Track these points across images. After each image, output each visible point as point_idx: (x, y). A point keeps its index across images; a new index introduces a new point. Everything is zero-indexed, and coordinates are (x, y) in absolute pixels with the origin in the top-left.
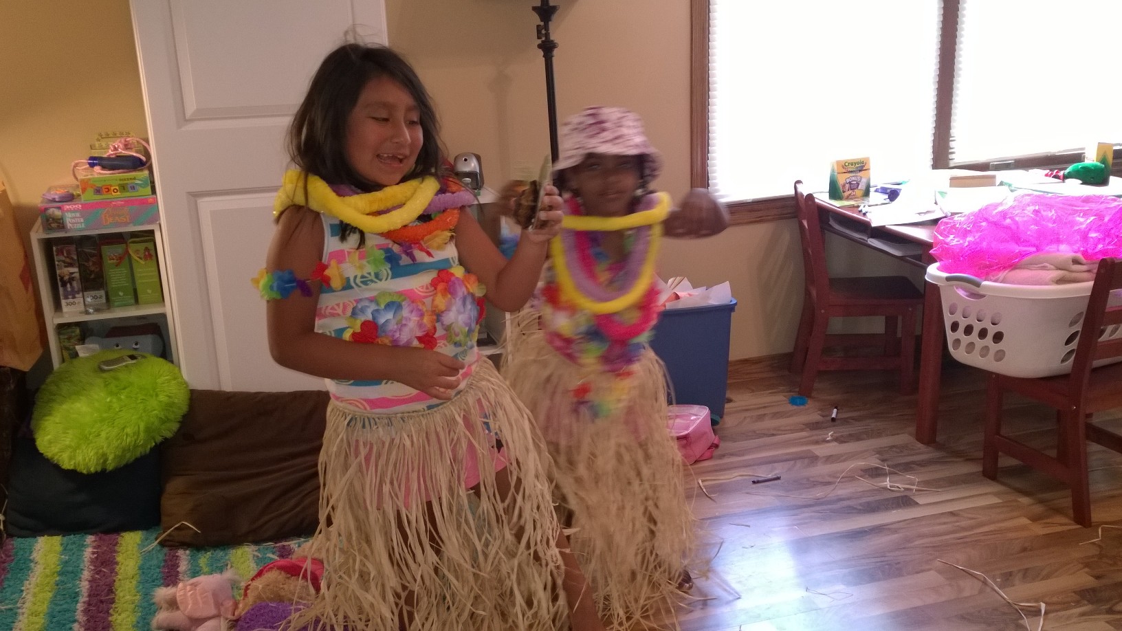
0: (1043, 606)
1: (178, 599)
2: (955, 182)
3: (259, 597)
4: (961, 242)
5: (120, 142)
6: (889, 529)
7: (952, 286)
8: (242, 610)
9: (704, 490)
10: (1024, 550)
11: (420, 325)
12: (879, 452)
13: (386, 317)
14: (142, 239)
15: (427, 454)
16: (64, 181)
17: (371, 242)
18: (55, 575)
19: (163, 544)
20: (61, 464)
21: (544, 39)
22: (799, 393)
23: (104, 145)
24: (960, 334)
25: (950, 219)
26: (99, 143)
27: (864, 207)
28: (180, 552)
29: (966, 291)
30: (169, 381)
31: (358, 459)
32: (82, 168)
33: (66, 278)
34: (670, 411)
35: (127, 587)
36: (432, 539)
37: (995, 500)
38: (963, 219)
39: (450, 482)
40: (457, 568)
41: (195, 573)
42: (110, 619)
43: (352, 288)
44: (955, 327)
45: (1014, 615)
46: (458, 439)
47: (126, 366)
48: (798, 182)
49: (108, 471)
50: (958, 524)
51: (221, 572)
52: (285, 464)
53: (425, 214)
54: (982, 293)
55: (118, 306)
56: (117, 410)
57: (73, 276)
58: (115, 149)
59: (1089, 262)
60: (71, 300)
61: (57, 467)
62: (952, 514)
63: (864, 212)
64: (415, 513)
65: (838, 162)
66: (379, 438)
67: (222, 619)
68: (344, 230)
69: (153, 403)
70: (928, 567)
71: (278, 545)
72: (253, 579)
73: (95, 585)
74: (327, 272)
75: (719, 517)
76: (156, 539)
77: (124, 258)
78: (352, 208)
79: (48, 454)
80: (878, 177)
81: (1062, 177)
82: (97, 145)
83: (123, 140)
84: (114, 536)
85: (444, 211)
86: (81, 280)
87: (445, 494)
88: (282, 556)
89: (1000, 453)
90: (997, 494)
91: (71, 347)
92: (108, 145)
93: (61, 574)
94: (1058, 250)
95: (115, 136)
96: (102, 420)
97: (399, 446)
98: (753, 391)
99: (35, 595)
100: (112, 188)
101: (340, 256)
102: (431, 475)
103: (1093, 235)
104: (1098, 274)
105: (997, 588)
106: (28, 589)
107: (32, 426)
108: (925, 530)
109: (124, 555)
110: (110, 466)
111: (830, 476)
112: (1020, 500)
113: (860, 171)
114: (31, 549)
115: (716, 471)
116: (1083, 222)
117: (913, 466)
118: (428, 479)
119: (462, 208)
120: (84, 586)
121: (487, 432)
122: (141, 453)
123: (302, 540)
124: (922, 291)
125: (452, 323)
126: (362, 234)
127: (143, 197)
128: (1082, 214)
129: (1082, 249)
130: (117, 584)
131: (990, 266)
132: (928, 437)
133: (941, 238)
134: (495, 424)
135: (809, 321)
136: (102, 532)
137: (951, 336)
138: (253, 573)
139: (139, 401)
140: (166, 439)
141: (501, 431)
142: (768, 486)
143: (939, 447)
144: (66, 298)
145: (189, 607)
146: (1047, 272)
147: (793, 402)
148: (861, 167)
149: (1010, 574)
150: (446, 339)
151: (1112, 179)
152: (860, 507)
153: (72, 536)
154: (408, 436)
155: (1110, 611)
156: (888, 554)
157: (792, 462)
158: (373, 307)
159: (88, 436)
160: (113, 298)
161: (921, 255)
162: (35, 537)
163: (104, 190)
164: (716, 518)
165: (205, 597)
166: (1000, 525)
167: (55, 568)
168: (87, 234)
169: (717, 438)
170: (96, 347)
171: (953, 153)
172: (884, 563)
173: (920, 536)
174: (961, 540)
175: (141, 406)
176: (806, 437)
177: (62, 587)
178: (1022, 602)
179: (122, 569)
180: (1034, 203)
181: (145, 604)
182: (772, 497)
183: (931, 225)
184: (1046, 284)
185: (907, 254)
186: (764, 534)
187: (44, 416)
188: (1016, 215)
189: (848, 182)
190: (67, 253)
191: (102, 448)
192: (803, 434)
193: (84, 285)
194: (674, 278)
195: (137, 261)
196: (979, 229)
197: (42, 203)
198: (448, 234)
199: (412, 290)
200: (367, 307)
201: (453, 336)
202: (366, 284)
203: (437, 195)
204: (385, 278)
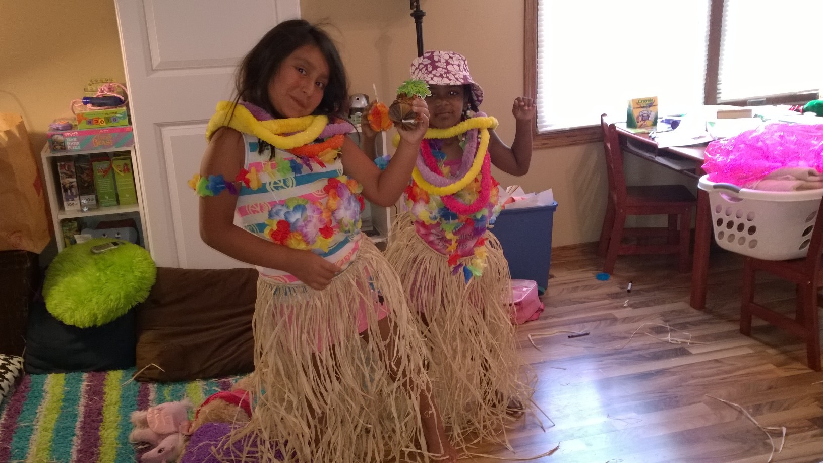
0: (784, 430)
1: (148, 419)
2: (721, 115)
3: (206, 419)
4: (725, 159)
6: (670, 372)
7: (718, 192)
8: (194, 428)
9: (533, 343)
10: (770, 388)
11: (321, 220)
12: (662, 315)
13: (295, 217)
14: (123, 157)
15: (332, 310)
16: (66, 115)
17: (280, 155)
18: (60, 402)
19: (137, 380)
20: (64, 321)
21: (415, 9)
22: (604, 271)
23: (94, 88)
24: (724, 227)
25: (716, 142)
26: (90, 87)
27: (653, 133)
28: (150, 386)
29: (728, 196)
30: (142, 261)
31: (283, 318)
32: (78, 105)
33: (67, 186)
35: (112, 410)
37: (749, 351)
38: (726, 142)
41: (161, 401)
42: (99, 433)
44: (720, 222)
45: (762, 436)
46: (353, 298)
47: (111, 250)
48: (604, 115)
49: (98, 327)
50: (720, 368)
51: (179, 401)
53: (320, 138)
54: (740, 197)
55: (105, 207)
56: (104, 282)
57: (72, 184)
58: (102, 91)
59: (821, 174)
60: (71, 202)
61: (61, 323)
62: (717, 361)
63: (652, 137)
64: (325, 355)
65: (633, 100)
66: (298, 302)
67: (180, 434)
68: (261, 147)
69: (130, 277)
70: (698, 400)
71: (220, 381)
72: (202, 406)
73: (88, 409)
74: (248, 176)
75: (544, 362)
76: (133, 376)
77: (109, 171)
78: (267, 129)
79: (54, 314)
80: (664, 111)
81: (801, 111)
82: (89, 89)
83: (107, 85)
84: (102, 374)
85: (333, 136)
86: (78, 187)
88: (223, 389)
89: (753, 316)
90: (750, 347)
91: (71, 236)
92: (97, 89)
93: (63, 401)
94: (798, 165)
95: (102, 82)
96: (93, 290)
97: (312, 306)
98: (569, 270)
99: (45, 416)
100: (100, 120)
101: (257, 166)
105: (750, 416)
106: (40, 412)
107: (43, 294)
108: (696, 373)
109: (110, 387)
110: (100, 323)
111: (626, 332)
112: (768, 351)
113: (650, 107)
114: (43, 383)
115: (541, 328)
116: (817, 144)
117: (688, 325)
119: (345, 134)
120: (81, 410)
121: (372, 291)
122: (121, 313)
123: (238, 377)
124: (696, 198)
126: (273, 149)
127: (122, 127)
128: (816, 139)
129: (816, 164)
130: (104, 408)
131: (746, 177)
132: (699, 304)
133: (710, 157)
134: (378, 284)
135: (611, 218)
136: (94, 371)
137: (717, 229)
138: (203, 401)
139: (120, 276)
140: (139, 303)
141: (382, 289)
142: (580, 340)
143: (709, 312)
144: (67, 200)
145: (156, 426)
146: (789, 181)
147: (599, 278)
148: (651, 103)
149: (760, 406)
150: (339, 229)
152: (647, 356)
153: (72, 373)
156: (668, 391)
157: (599, 322)
158: (284, 210)
159: (83, 301)
160: (101, 201)
161: (695, 169)
162: (46, 374)
163: (94, 122)
164: (542, 363)
165: (167, 418)
166: (752, 369)
167: (60, 396)
168: (82, 154)
169: (542, 304)
170: (89, 236)
171: (720, 93)
172: (665, 397)
173: (693, 377)
174: (723, 381)
175: (121, 279)
176: (608, 304)
177: (65, 410)
178: (769, 426)
179: (109, 397)
180: (780, 130)
181: (124, 423)
182: (583, 348)
183: (703, 147)
184: (789, 190)
185: (685, 168)
186: (577, 375)
187: (52, 286)
188: (766, 140)
189: (641, 114)
190: (68, 168)
191: (94, 309)
192: (607, 301)
193: (80, 190)
194: (511, 186)
195: (118, 174)
196: (738, 149)
197: (49, 131)
198: (335, 153)
199: (311, 194)
200: (280, 210)
201: (344, 227)
202: (278, 189)
203: (328, 124)
204: (291, 184)
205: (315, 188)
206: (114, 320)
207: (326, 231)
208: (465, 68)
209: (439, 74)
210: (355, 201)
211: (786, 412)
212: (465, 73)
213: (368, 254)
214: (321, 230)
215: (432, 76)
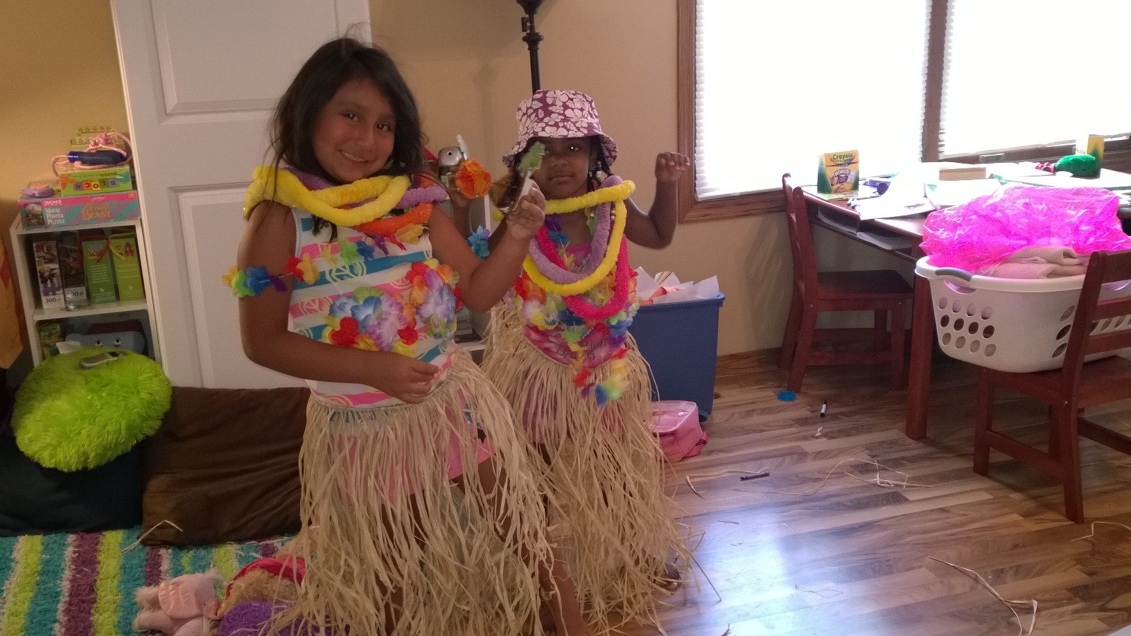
0: (1035, 604)
1: (160, 599)
2: (946, 175)
3: (242, 596)
4: (951, 235)
5: (101, 137)
6: (879, 526)
7: (942, 279)
8: (225, 608)
9: (692, 487)
10: (1016, 547)
11: (400, 318)
12: (869, 447)
13: (366, 313)
14: (124, 234)
15: (411, 447)
16: (44, 177)
17: (343, 235)
18: (36, 575)
19: (144, 543)
20: (41, 462)
21: (529, 31)
22: (789, 388)
23: (84, 139)
24: (950, 327)
25: (939, 212)
26: (79, 138)
27: (853, 200)
28: (163, 551)
29: (956, 285)
30: (150, 378)
31: (342, 454)
32: (62, 163)
33: (47, 274)
34: (655, 408)
35: (108, 586)
36: (417, 533)
37: (986, 496)
38: (952, 212)
39: (434, 474)
40: (441, 563)
41: (177, 573)
42: (91, 619)
43: (328, 282)
44: (945, 321)
45: (1005, 613)
46: (441, 431)
47: (107, 363)
48: (787, 175)
49: (88, 470)
50: (948, 520)
51: (204, 572)
52: (269, 462)
53: (398, 208)
54: (972, 287)
55: (99, 303)
56: (99, 408)
57: (54, 272)
58: (96, 144)
59: (1080, 255)
60: (52, 297)
61: (38, 465)
62: (943, 510)
63: (852, 205)
64: (400, 508)
65: (826, 155)
66: (363, 432)
67: (204, 618)
68: (317, 224)
69: (135, 400)
70: (919, 564)
71: (261, 544)
72: (235, 579)
73: (76, 585)
74: (299, 266)
75: (708, 514)
76: (138, 538)
77: (105, 254)
78: (323, 201)
79: (28, 452)
80: (867, 170)
81: (1052, 170)
82: (77, 141)
83: (103, 135)
84: (96, 535)
85: (416, 205)
86: (61, 275)
87: (428, 487)
88: (265, 555)
89: (991, 449)
90: (987, 490)
91: (52, 344)
92: (89, 140)
93: (42, 573)
94: (1049, 244)
95: (95, 130)
96: (83, 418)
97: (383, 441)
98: (741, 386)
99: (15, 595)
100: (93, 183)
101: (313, 251)
102: (415, 468)
103: (1084, 228)
104: (1089, 267)
105: (988, 585)
106: (8, 589)
107: (12, 425)
108: (915, 527)
109: (106, 554)
110: (91, 465)
111: (819, 472)
112: (1011, 496)
113: (849, 164)
114: (11, 548)
115: (703, 467)
116: (1074, 215)
117: (902, 462)
118: (411, 472)
119: (435, 203)
120: (65, 586)
121: (469, 422)
122: (122, 450)
123: (286, 538)
124: (912, 286)
125: (431, 315)
126: (334, 227)
127: (124, 193)
128: (1073, 208)
129: (1073, 242)
130: (98, 583)
131: (980, 260)
132: (918, 433)
133: (931, 232)
134: (477, 414)
135: (798, 314)
136: (83, 531)
137: (941, 331)
138: (236, 572)
139: (120, 399)
140: (147, 436)
141: (483, 421)
142: (756, 483)
143: (931, 443)
144: (46, 294)
145: (171, 607)
146: (1038, 265)
147: (781, 397)
148: (850, 159)
149: (1002, 571)
150: (426, 332)
151: (1104, 172)
152: (850, 504)
153: (53, 535)
154: (392, 429)
155: (1103, 609)
156: (877, 551)
157: (781, 458)
158: (351, 303)
159: (69, 434)
160: (94, 295)
161: (910, 249)
162: (16, 536)
163: (85, 186)
164: (704, 514)
165: (187, 597)
166: (992, 521)
167: (36, 567)
168: (68, 230)
169: (705, 434)
170: (78, 343)
171: (942, 146)
172: (875, 560)
173: (910, 533)
174: (952, 537)
175: (123, 404)
176: (796, 433)
177: (42, 587)
178: (1014, 599)
179: (104, 567)
180: (1025, 196)
181: (126, 604)
182: (761, 494)
183: (921, 218)
184: (1037, 278)
185: (897, 247)
186: (753, 531)
187: (25, 413)
188: (1007, 208)
189: (836, 175)
190: (47, 250)
191: (83, 446)
192: (793, 430)
193: (64, 281)
194: (661, 273)
195: (118, 257)
196: (969, 222)
197: (21, 198)
198: (420, 228)
199: (388, 284)
200: (345, 303)
201: (433, 328)
202: (343, 279)
203: (409, 189)
204: (360, 272)
205: (394, 276)
206: (111, 460)
207: (408, 335)
208: (592, 112)
209: (553, 123)
210: (448, 294)
211: (1036, 580)
212: (590, 120)
213: (464, 373)
214: (400, 332)
215: (544, 125)
